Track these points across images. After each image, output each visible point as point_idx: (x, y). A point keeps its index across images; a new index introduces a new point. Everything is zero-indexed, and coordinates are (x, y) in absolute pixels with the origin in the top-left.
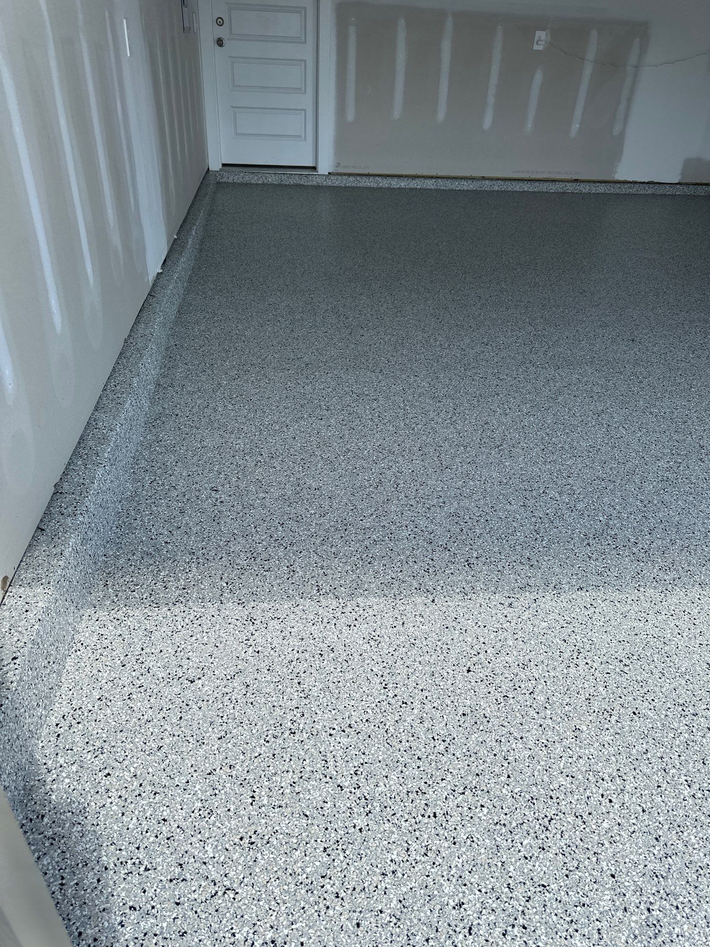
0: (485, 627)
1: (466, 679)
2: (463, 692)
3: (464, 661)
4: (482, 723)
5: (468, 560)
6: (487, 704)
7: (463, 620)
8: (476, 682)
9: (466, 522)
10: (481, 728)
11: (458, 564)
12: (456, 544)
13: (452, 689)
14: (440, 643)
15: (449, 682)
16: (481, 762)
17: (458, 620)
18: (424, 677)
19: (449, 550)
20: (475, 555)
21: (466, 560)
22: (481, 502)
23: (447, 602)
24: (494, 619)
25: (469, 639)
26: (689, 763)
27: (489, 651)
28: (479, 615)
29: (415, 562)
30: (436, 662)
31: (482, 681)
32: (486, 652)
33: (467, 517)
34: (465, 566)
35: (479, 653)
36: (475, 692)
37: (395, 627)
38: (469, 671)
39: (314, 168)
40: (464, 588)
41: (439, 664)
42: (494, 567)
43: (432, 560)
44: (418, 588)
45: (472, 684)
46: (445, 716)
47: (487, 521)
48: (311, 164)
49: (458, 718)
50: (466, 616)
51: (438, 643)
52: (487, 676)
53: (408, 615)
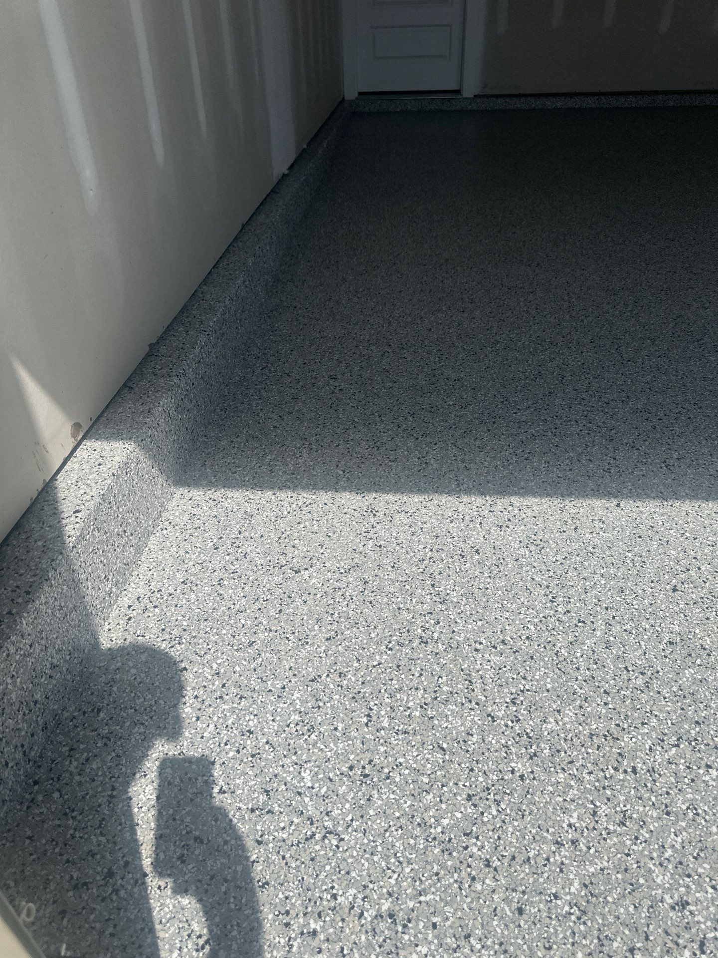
0: (695, 539)
1: (671, 600)
2: (667, 614)
3: (667, 577)
4: (699, 656)
5: (665, 462)
6: (706, 633)
7: (662, 529)
8: (687, 604)
9: (660, 419)
10: (698, 662)
11: (651, 464)
12: (647, 443)
13: (650, 610)
14: (630, 555)
15: (646, 601)
16: (702, 706)
17: (655, 529)
18: (609, 593)
19: (638, 449)
20: (675, 456)
21: (663, 460)
22: (680, 398)
23: (638, 507)
24: (708, 530)
25: (672, 552)
27: (703, 568)
28: (686, 525)
29: (590, 460)
30: (625, 576)
31: (694, 603)
32: (699, 569)
33: (661, 414)
34: (661, 468)
35: (688, 570)
36: (686, 616)
37: (564, 532)
38: (675, 590)
39: (458, 92)
40: (661, 493)
41: (631, 579)
42: (703, 470)
43: (615, 459)
44: (596, 490)
45: (681, 606)
46: (643, 643)
47: (689, 418)
48: (455, 88)
49: (662, 647)
50: (668, 525)
51: (627, 554)
52: (703, 598)
53: (582, 519)
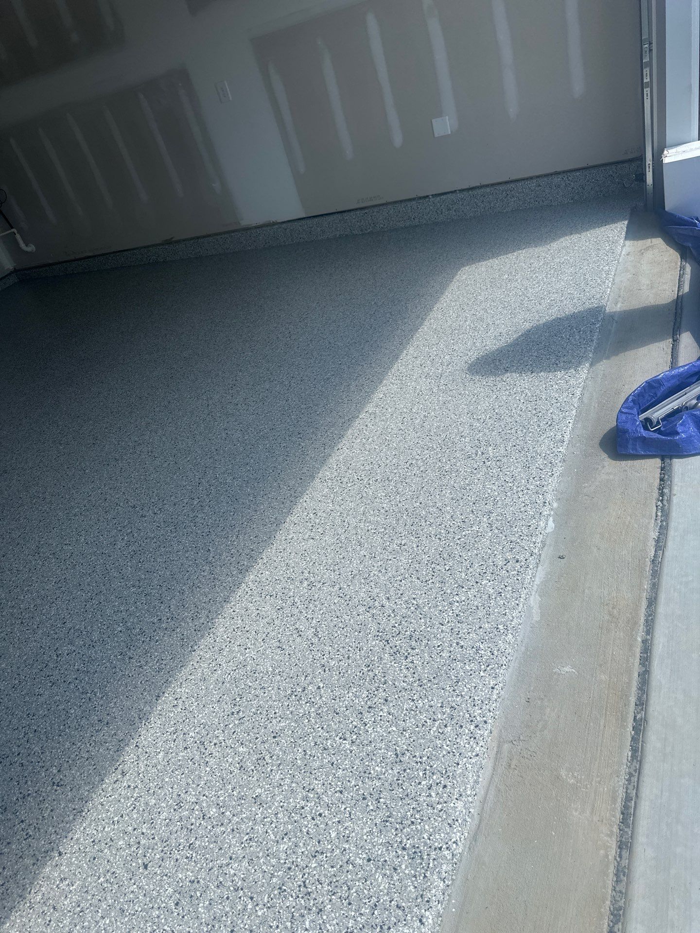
0: (122, 816)
1: (150, 876)
2: (158, 889)
3: (134, 864)
4: (196, 890)
5: (54, 783)
6: (185, 871)
7: (100, 835)
8: (160, 867)
9: (19, 754)
10: (199, 895)
14: (102, 879)
17: (97, 841)
23: (72, 839)
24: (123, 800)
25: (120, 843)
26: (331, 724)
27: (144, 831)
28: (109, 813)
29: (9, 843)
30: (115, 898)
31: (162, 860)
32: (143, 834)
33: (15, 749)
34: (56, 791)
35: (139, 843)
36: (166, 875)
38: (146, 867)
40: (74, 810)
41: (119, 896)
42: (80, 760)
43: (22, 821)
44: (35, 861)
45: (158, 872)
46: (166, 927)
47: (35, 731)
49: (176, 914)
50: (100, 828)
51: (100, 881)
52: (163, 851)
